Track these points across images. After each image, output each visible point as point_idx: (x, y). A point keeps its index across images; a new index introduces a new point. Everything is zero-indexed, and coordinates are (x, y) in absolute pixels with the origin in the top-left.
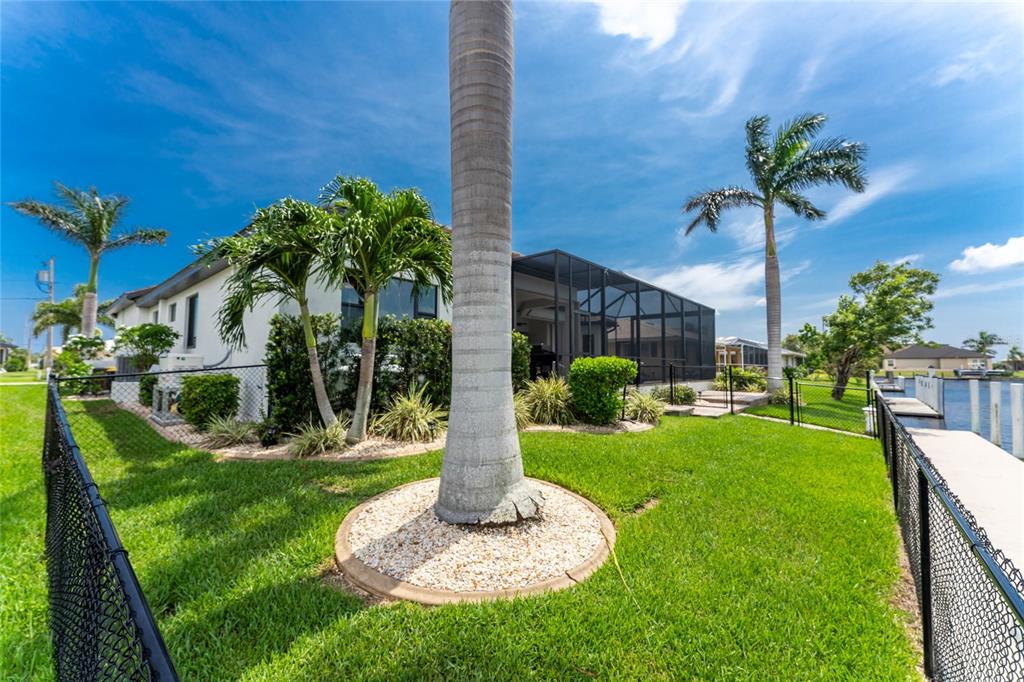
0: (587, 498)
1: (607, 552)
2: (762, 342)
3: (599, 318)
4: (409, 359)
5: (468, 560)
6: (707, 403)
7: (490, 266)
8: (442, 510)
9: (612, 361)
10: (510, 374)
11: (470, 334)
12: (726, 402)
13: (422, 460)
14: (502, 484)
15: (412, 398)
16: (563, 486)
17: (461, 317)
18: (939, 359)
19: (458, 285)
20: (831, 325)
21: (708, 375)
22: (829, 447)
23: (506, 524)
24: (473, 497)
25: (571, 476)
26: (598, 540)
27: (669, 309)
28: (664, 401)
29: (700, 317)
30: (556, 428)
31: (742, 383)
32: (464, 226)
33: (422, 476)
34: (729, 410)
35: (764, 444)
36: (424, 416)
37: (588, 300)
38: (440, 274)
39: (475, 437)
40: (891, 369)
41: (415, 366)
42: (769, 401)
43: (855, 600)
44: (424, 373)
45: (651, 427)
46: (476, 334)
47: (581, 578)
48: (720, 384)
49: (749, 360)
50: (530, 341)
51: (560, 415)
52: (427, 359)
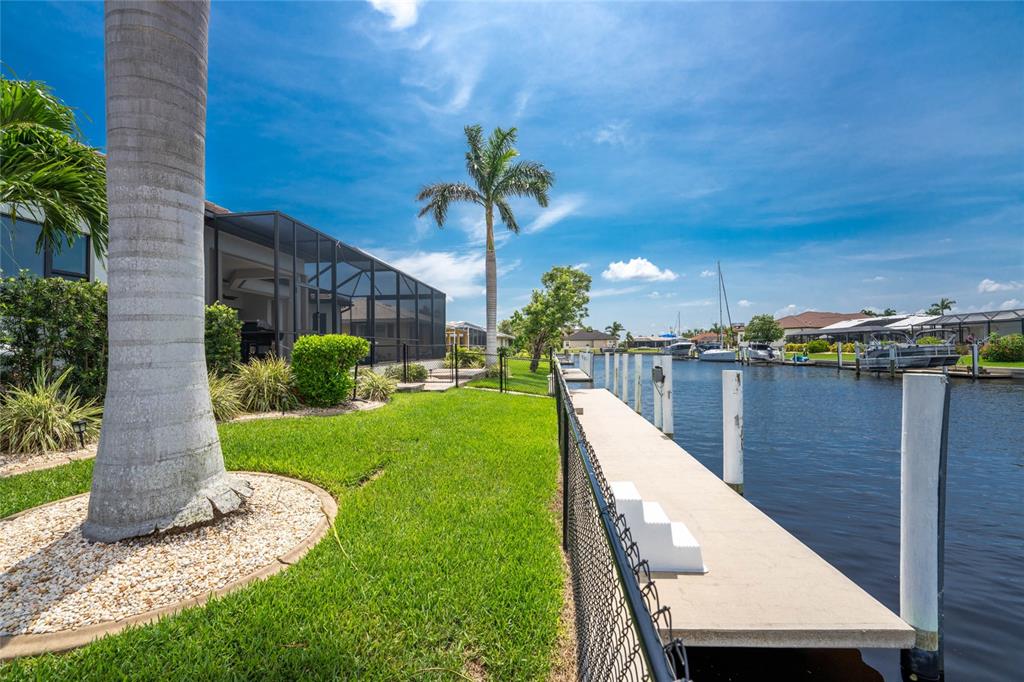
0: (308, 481)
1: (327, 528)
2: (483, 326)
3: (330, 296)
4: (34, 336)
5: (139, 578)
6: (437, 380)
7: (171, 208)
8: (94, 530)
9: (343, 339)
10: (202, 347)
11: (137, 295)
12: (452, 377)
13: (60, 474)
14: (192, 480)
15: (40, 390)
16: (279, 474)
17: (122, 271)
18: (592, 340)
19: (115, 228)
20: (528, 314)
21: (438, 354)
22: (524, 407)
23: (199, 525)
24: (147, 503)
25: (289, 461)
26: (317, 519)
27: (404, 290)
28: (397, 378)
29: (432, 300)
30: (277, 415)
31: (467, 361)
32: (127, 149)
33: (58, 495)
34: (454, 384)
35: (479, 410)
36: (63, 415)
37: (317, 277)
38: (92, 215)
39: (147, 427)
40: (567, 348)
41: (47, 345)
42: (487, 375)
43: (529, 512)
44: (65, 356)
45: (382, 404)
46: (147, 294)
47: (295, 560)
48: (448, 362)
49: (474, 341)
50: (241, 316)
51: (280, 400)
52: (70, 335)
